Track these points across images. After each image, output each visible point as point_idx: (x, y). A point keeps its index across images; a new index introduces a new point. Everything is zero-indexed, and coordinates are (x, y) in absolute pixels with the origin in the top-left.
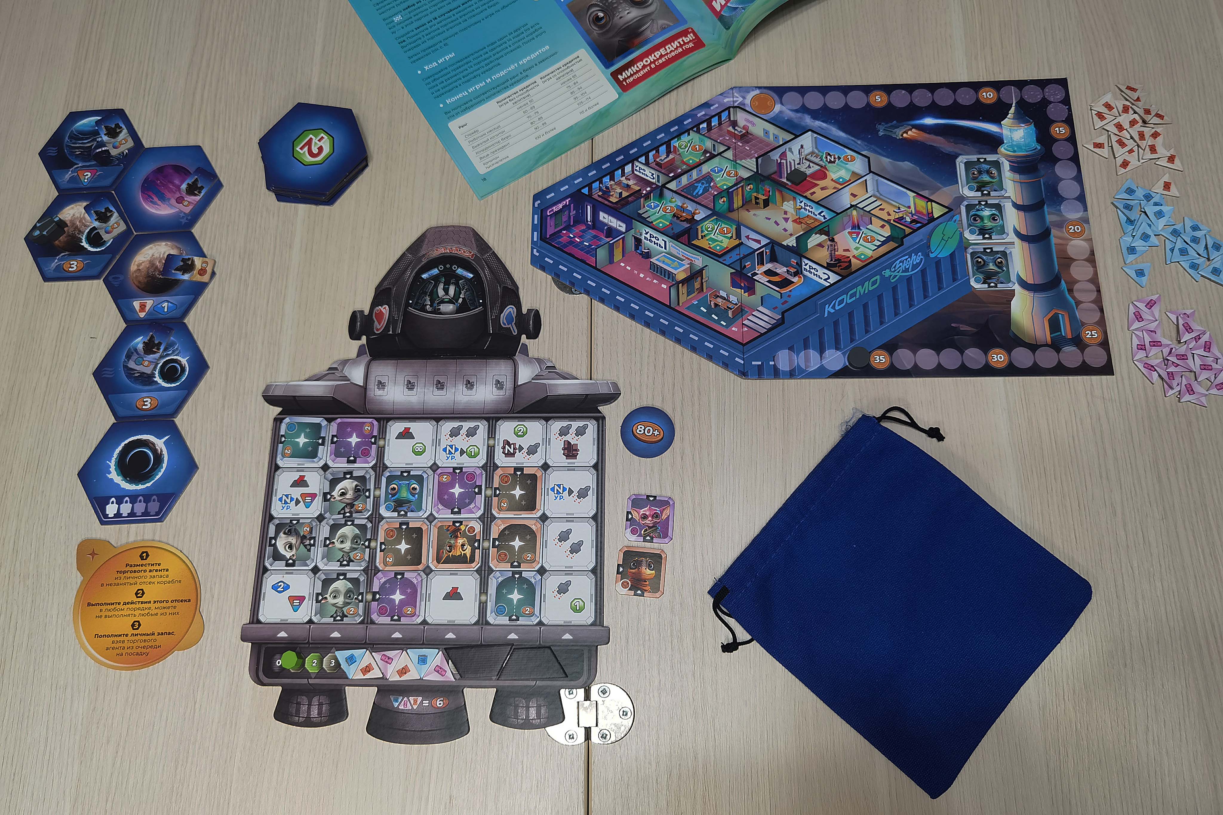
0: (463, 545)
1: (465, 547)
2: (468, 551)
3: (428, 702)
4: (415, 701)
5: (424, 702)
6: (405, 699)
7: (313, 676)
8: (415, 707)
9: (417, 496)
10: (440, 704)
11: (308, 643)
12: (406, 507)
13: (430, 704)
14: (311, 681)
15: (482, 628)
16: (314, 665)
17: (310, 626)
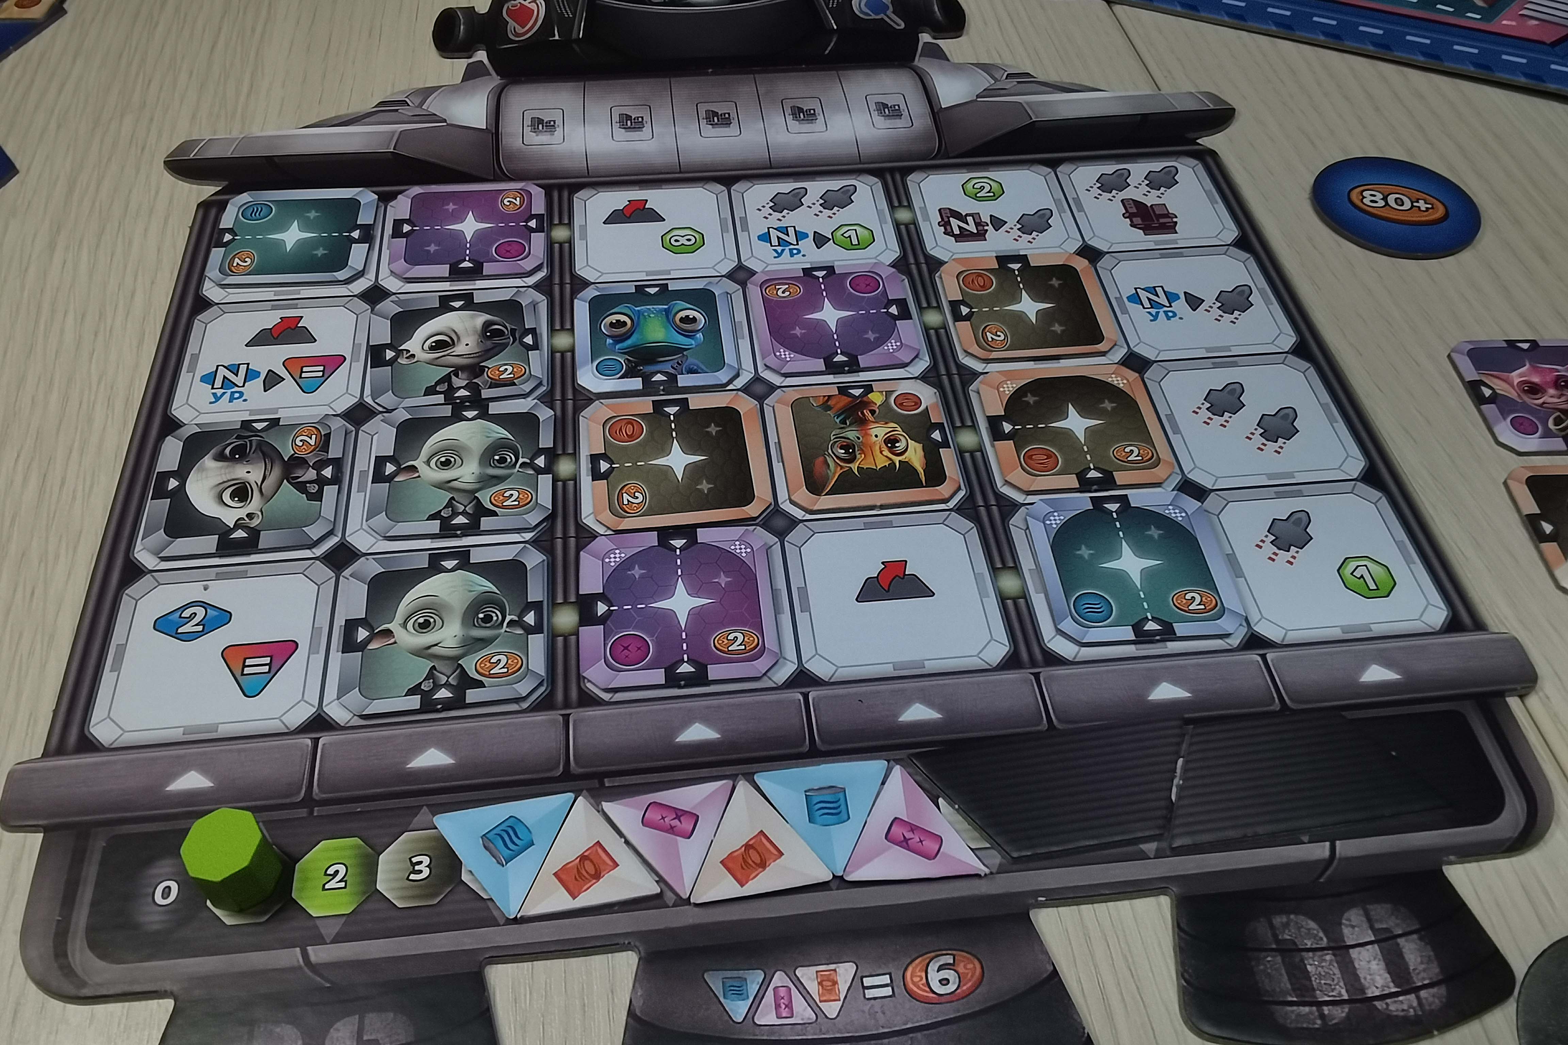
0: (890, 442)
1: (901, 446)
2: (915, 455)
3: (886, 979)
4: (828, 984)
5: (867, 982)
6: (779, 979)
7: (329, 930)
8: (832, 1009)
9: (700, 335)
10: (944, 982)
11: (309, 801)
12: (669, 365)
13: (900, 990)
14: (318, 954)
15: (1037, 676)
16: (332, 884)
17: (316, 741)
